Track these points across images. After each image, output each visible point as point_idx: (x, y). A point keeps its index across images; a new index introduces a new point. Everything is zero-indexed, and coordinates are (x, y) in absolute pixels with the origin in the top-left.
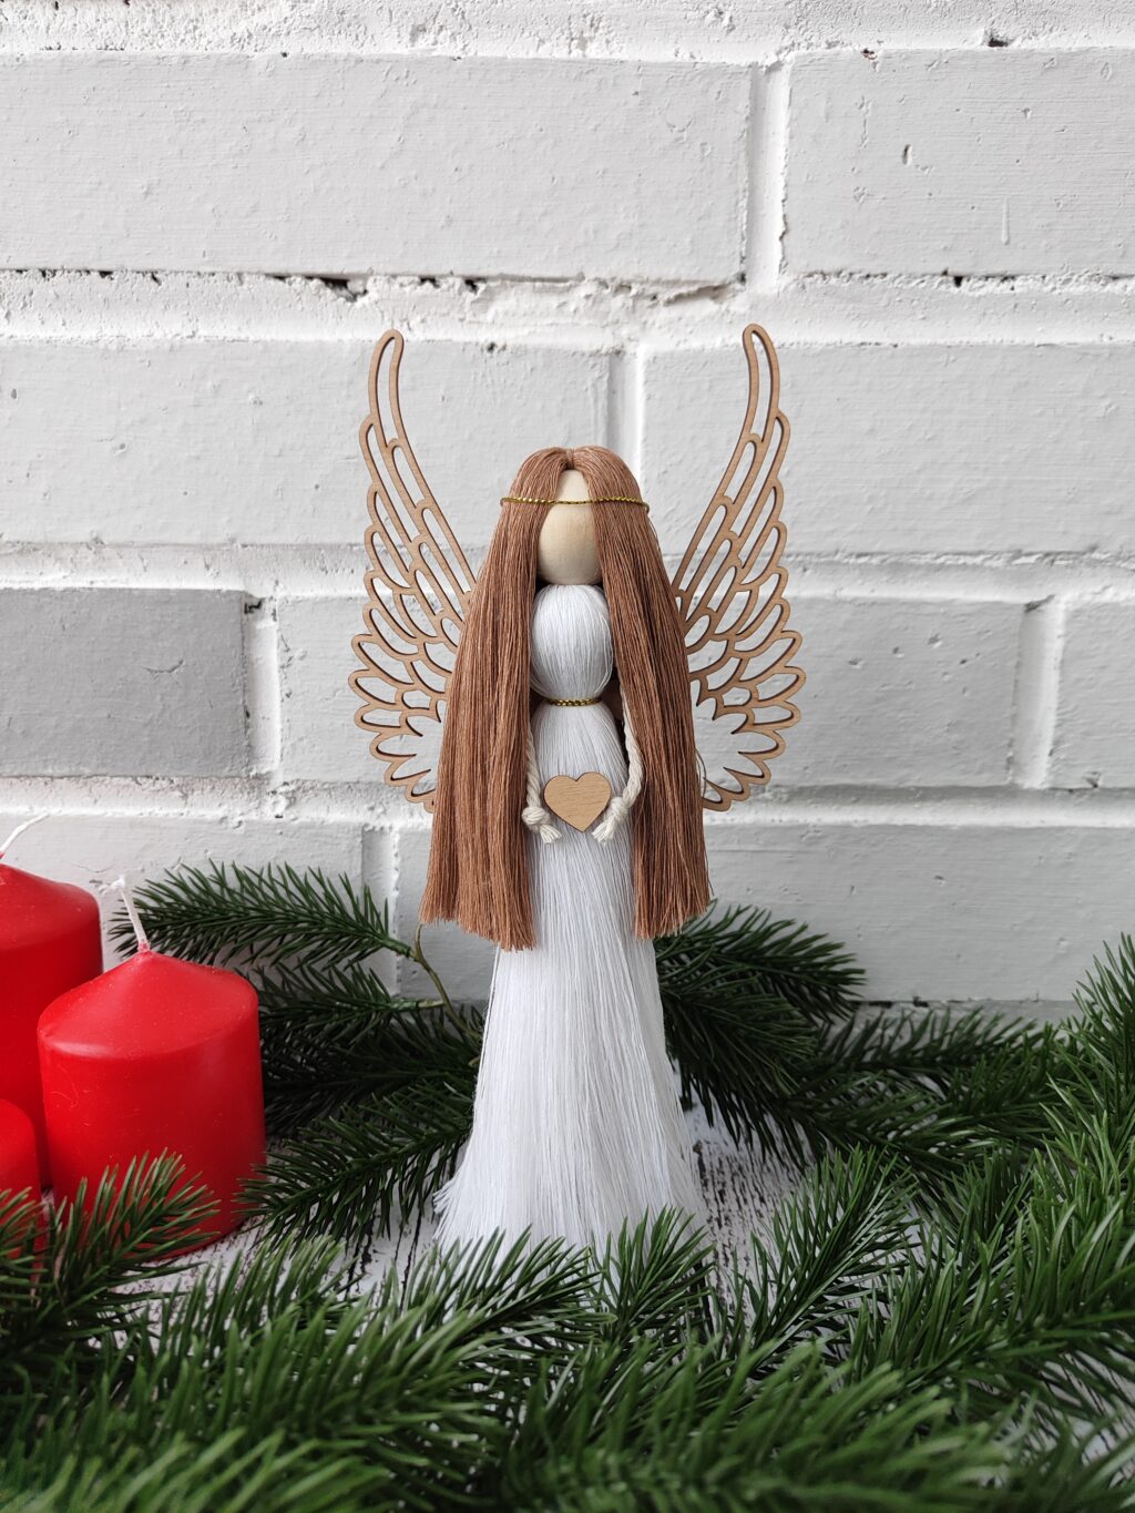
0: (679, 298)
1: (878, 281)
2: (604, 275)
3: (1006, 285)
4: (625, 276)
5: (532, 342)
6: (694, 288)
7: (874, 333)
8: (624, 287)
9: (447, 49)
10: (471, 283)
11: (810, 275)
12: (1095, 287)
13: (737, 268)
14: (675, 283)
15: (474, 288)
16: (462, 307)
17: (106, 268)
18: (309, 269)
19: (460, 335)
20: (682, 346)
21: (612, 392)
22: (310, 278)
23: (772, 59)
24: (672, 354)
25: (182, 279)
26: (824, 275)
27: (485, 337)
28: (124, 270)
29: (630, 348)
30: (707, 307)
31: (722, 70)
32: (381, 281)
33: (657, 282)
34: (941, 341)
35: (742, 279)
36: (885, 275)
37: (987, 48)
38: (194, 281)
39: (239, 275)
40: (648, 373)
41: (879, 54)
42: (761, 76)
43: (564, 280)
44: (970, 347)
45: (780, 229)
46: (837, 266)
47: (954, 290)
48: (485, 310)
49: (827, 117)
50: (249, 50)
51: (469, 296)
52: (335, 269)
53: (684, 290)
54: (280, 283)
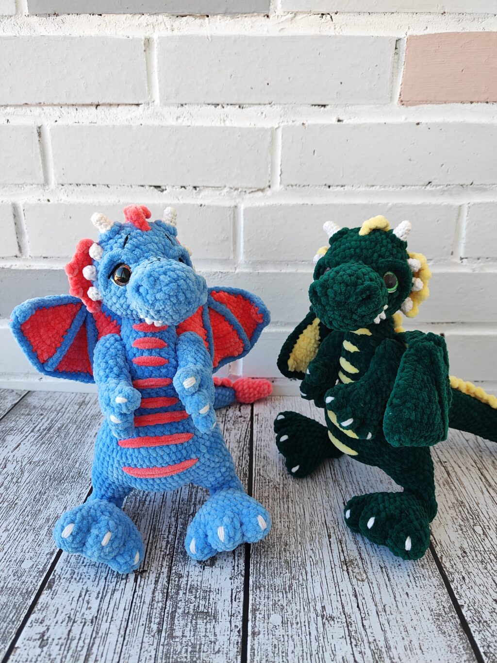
0: (252, 192)
1: (307, 187)
2: (232, 186)
3: (342, 188)
4: (237, 186)
5: (212, 204)
6: (256, 189)
7: (306, 201)
8: (236, 189)
9: (186, 123)
10: (195, 188)
11: (288, 186)
12: (367, 189)
13: (268, 184)
14: (251, 188)
15: (196, 189)
16: (192, 194)
17: (94, 183)
18: (151, 184)
19: (192, 202)
20: (254, 205)
21: (234, 217)
22: (151, 186)
23: (277, 126)
24: (250, 208)
25: (115, 187)
26: (292, 186)
27: (199, 203)
28: (99, 184)
29: (239, 205)
30: (260, 194)
31: (263, 129)
32: (170, 187)
33: (246, 188)
34: (325, 203)
35: (270, 187)
36: (309, 186)
37: (337, 123)
38: (118, 187)
39: (131, 186)
40: (244, 212)
41: (306, 125)
42: (273, 131)
43: (220, 187)
44: (333, 205)
45: (280, 173)
46: (296, 183)
47: (328, 189)
48: (199, 195)
49: (292, 142)
50: (131, 123)
51: (194, 191)
52: (158, 184)
53: (254, 190)
54: (142, 188)
